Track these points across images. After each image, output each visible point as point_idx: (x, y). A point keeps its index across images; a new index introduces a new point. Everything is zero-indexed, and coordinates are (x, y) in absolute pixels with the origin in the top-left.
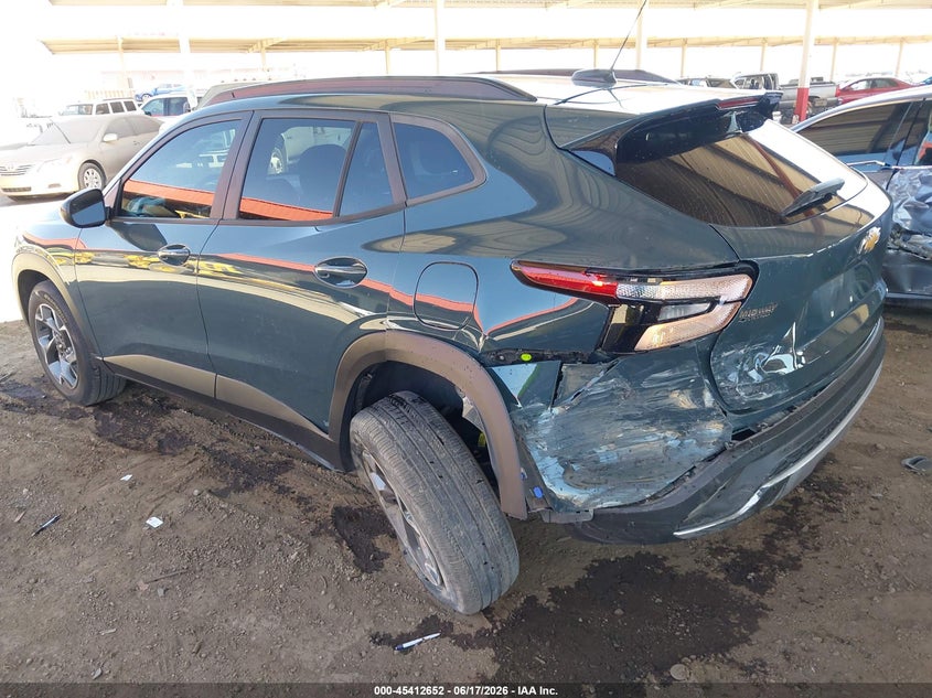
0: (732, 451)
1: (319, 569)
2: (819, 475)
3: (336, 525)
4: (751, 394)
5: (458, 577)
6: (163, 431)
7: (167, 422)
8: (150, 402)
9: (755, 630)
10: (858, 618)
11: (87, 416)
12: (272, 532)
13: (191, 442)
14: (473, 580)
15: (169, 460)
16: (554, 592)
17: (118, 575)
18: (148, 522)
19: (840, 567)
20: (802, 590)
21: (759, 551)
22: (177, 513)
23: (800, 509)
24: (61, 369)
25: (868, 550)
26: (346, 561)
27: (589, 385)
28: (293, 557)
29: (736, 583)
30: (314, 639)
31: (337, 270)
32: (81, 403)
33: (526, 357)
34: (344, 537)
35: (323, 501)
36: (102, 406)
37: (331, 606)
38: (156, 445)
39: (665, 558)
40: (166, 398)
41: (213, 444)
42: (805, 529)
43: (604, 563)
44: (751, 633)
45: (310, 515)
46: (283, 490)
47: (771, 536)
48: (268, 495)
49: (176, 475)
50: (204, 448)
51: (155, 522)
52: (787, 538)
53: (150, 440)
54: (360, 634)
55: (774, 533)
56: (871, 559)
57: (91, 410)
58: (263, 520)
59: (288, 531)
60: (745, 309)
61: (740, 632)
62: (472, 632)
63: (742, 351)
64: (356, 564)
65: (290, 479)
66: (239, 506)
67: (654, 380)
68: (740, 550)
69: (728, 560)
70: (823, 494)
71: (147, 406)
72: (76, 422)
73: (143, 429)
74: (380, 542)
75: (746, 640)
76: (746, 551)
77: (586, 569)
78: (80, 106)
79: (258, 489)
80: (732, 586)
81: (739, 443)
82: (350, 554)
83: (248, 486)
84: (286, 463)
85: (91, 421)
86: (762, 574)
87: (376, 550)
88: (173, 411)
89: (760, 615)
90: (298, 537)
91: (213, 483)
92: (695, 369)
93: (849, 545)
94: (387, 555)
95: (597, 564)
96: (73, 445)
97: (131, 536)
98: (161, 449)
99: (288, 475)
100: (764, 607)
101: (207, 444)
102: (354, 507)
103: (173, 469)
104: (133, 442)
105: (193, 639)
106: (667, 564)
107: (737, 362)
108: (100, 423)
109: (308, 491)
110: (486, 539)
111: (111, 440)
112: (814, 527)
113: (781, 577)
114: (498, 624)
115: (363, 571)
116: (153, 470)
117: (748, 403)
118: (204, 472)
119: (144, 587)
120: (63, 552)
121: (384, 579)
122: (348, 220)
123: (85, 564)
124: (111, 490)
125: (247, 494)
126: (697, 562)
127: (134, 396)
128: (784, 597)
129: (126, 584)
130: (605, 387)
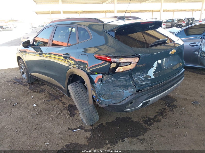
0: (136, 94)
1: (62, 116)
2: (172, 104)
3: (68, 108)
4: (141, 82)
5: (84, 117)
6: (41, 89)
7: (42, 87)
8: (40, 83)
9: (145, 133)
10: (169, 132)
11: (28, 85)
12: (56, 108)
13: (46, 91)
14: (87, 118)
15: (41, 94)
16: (107, 123)
17: (25, 114)
18: (33, 105)
19: (169, 122)
20: (159, 126)
21: (153, 118)
22: (39, 104)
23: (165, 110)
24: (24, 76)
25: (176, 119)
26: (68, 114)
27: (108, 79)
28: (58, 113)
29: (145, 124)
30: (58, 128)
31: (66, 56)
32: (27, 83)
33: (96, 73)
34: (69, 110)
35: (67, 103)
36: (31, 83)
37: (63, 122)
38: (39, 91)
39: (132, 118)
40: (44, 83)
41: (50, 92)
42: (164, 114)
43: (119, 118)
44: (144, 134)
45: (64, 106)
46: (60, 101)
47: (156, 115)
48: (57, 102)
49: (41, 97)
50: (48, 92)
51: (35, 105)
52: (160, 116)
53: (38, 90)
54: (66, 128)
55: (157, 115)
56: (176, 121)
57: (29, 84)
58: (55, 106)
59: (59, 108)
60: (138, 65)
61: (142, 133)
62: (88, 129)
63: (139, 74)
64: (70, 115)
65: (62, 99)
66: (51, 103)
67: (120, 79)
68: (149, 118)
69: (145, 119)
70: (171, 108)
71: (40, 84)
72: (26, 86)
73: (38, 88)
74: (76, 111)
75: (143, 135)
76: (150, 118)
77: (115, 119)
78: (42, 25)
79: (56, 100)
80: (144, 124)
81: (137, 92)
82: (69, 113)
83: (54, 99)
84: (63, 96)
85: (28, 86)
86: (151, 122)
87: (74, 113)
88: (44, 85)
89: (148, 130)
90: (60, 110)
91: (47, 99)
92: (129, 77)
93: (173, 118)
94: (76, 114)
95: (117, 118)
96: (24, 90)
97: (29, 107)
98: (40, 92)
99: (62, 98)
100: (149, 129)
101: (49, 92)
102: (73, 105)
103: (41, 96)
104: (35, 91)
105: (35, 126)
106: (132, 119)
107: (138, 76)
108: (30, 87)
109: (65, 101)
110: (90, 110)
111: (31, 90)
112: (166, 114)
113: (155, 123)
114: (93, 128)
115: (70, 116)
116: (37, 96)
117: (140, 84)
118: (47, 97)
119: (29, 116)
120: (17, 109)
121: (74, 118)
122: (69, 46)
123: (20, 112)
124: (28, 99)
125: (53, 101)
126: (138, 119)
127: (38, 82)
128: (154, 127)
129: (26, 116)
130: (111, 80)
